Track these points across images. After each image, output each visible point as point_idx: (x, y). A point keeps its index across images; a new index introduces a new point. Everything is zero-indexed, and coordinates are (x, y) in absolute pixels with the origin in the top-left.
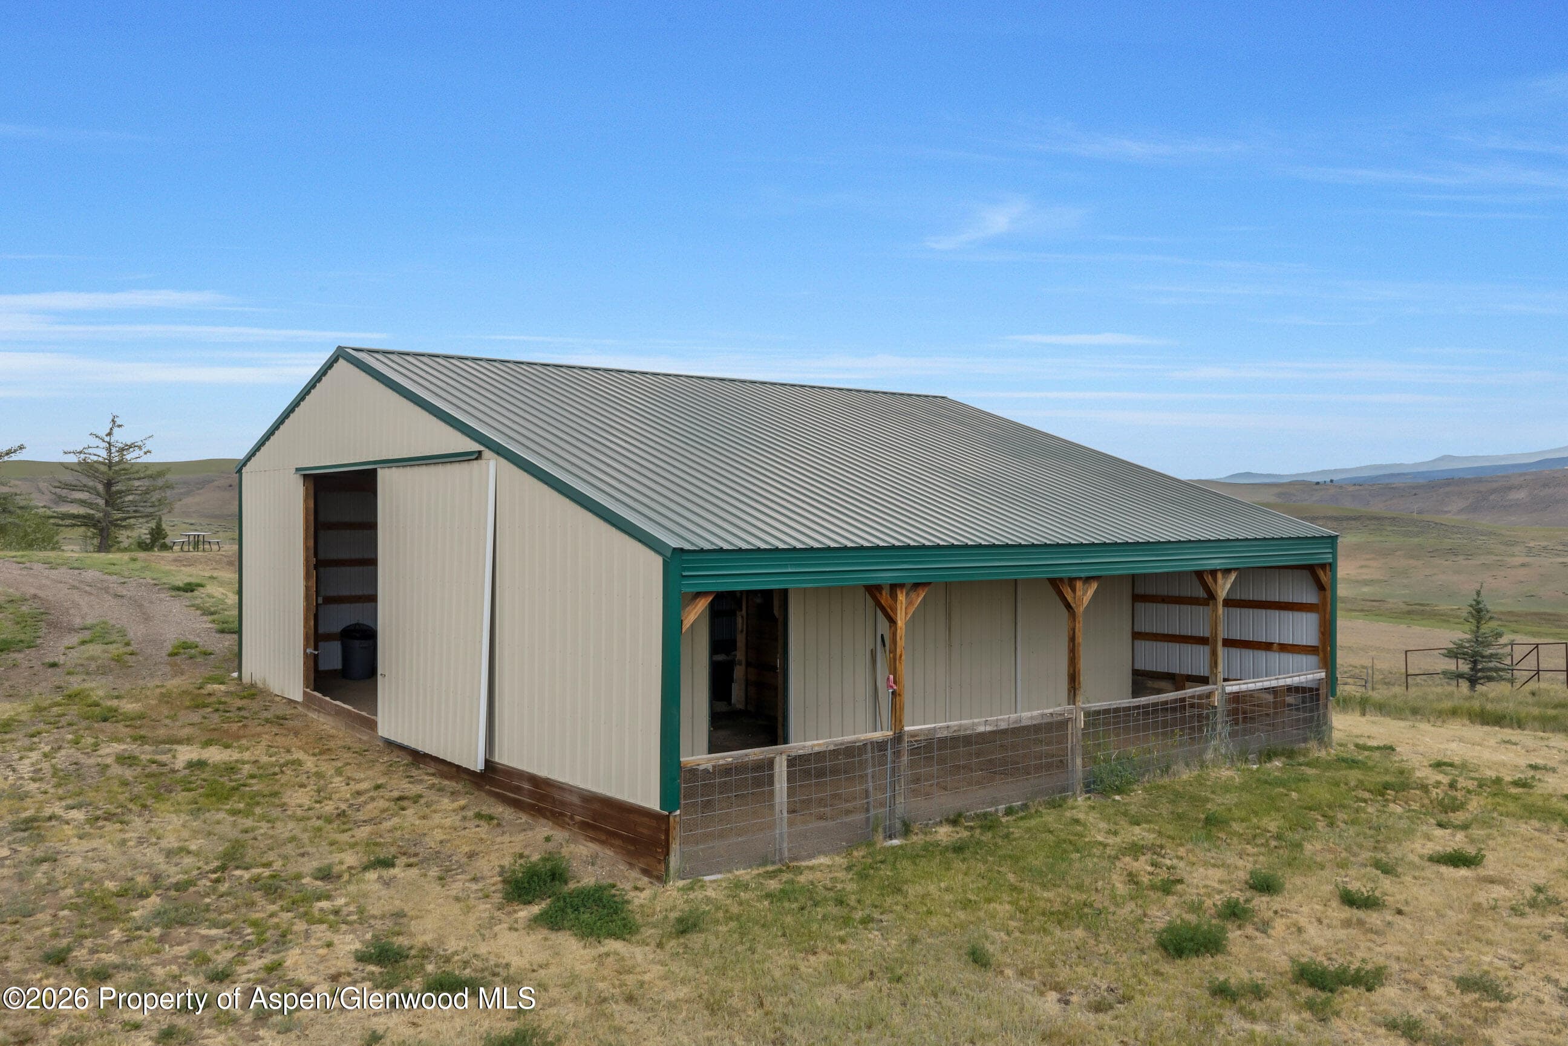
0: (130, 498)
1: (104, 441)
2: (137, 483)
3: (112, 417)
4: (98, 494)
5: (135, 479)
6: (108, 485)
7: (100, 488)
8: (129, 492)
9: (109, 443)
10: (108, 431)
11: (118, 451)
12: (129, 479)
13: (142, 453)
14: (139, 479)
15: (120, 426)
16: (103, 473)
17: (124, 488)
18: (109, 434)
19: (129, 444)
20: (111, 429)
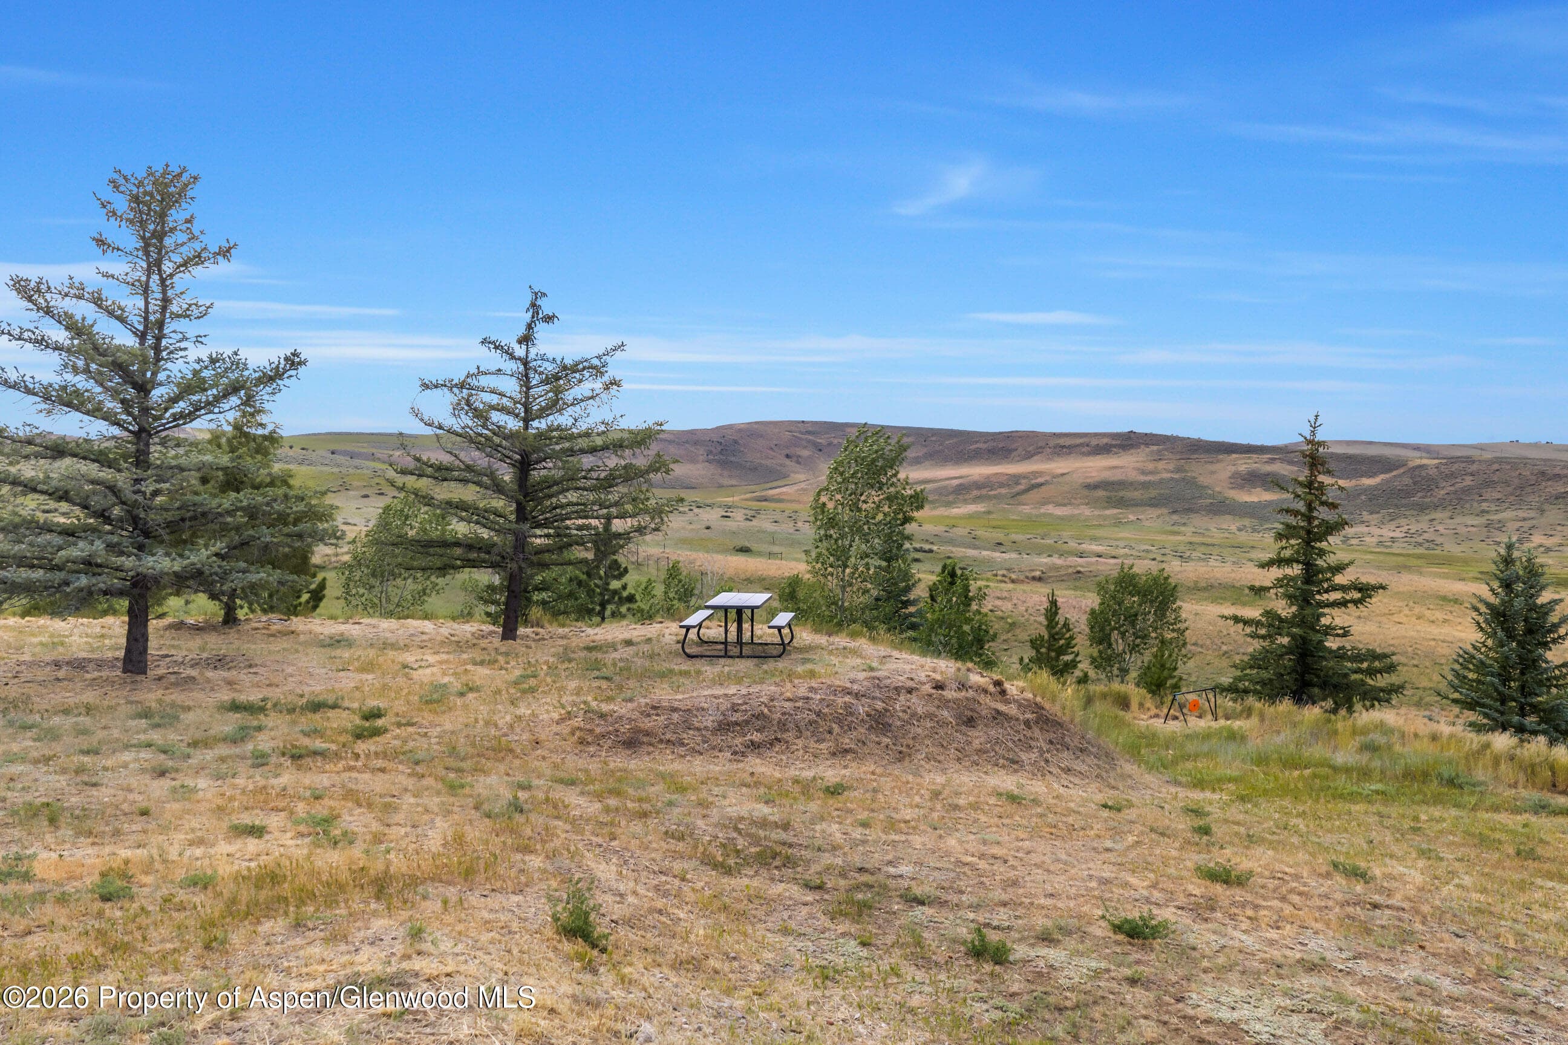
0: (572, 496)
1: (512, 357)
2: (587, 461)
3: (528, 298)
4: (498, 488)
5: (583, 451)
6: (524, 466)
7: (506, 474)
8: (570, 480)
9: (525, 362)
10: (521, 331)
11: (546, 381)
12: (571, 452)
13: (598, 385)
14: (593, 450)
15: (549, 319)
16: (512, 436)
17: (558, 474)
18: (526, 339)
19: (568, 362)
20: (529, 327)
